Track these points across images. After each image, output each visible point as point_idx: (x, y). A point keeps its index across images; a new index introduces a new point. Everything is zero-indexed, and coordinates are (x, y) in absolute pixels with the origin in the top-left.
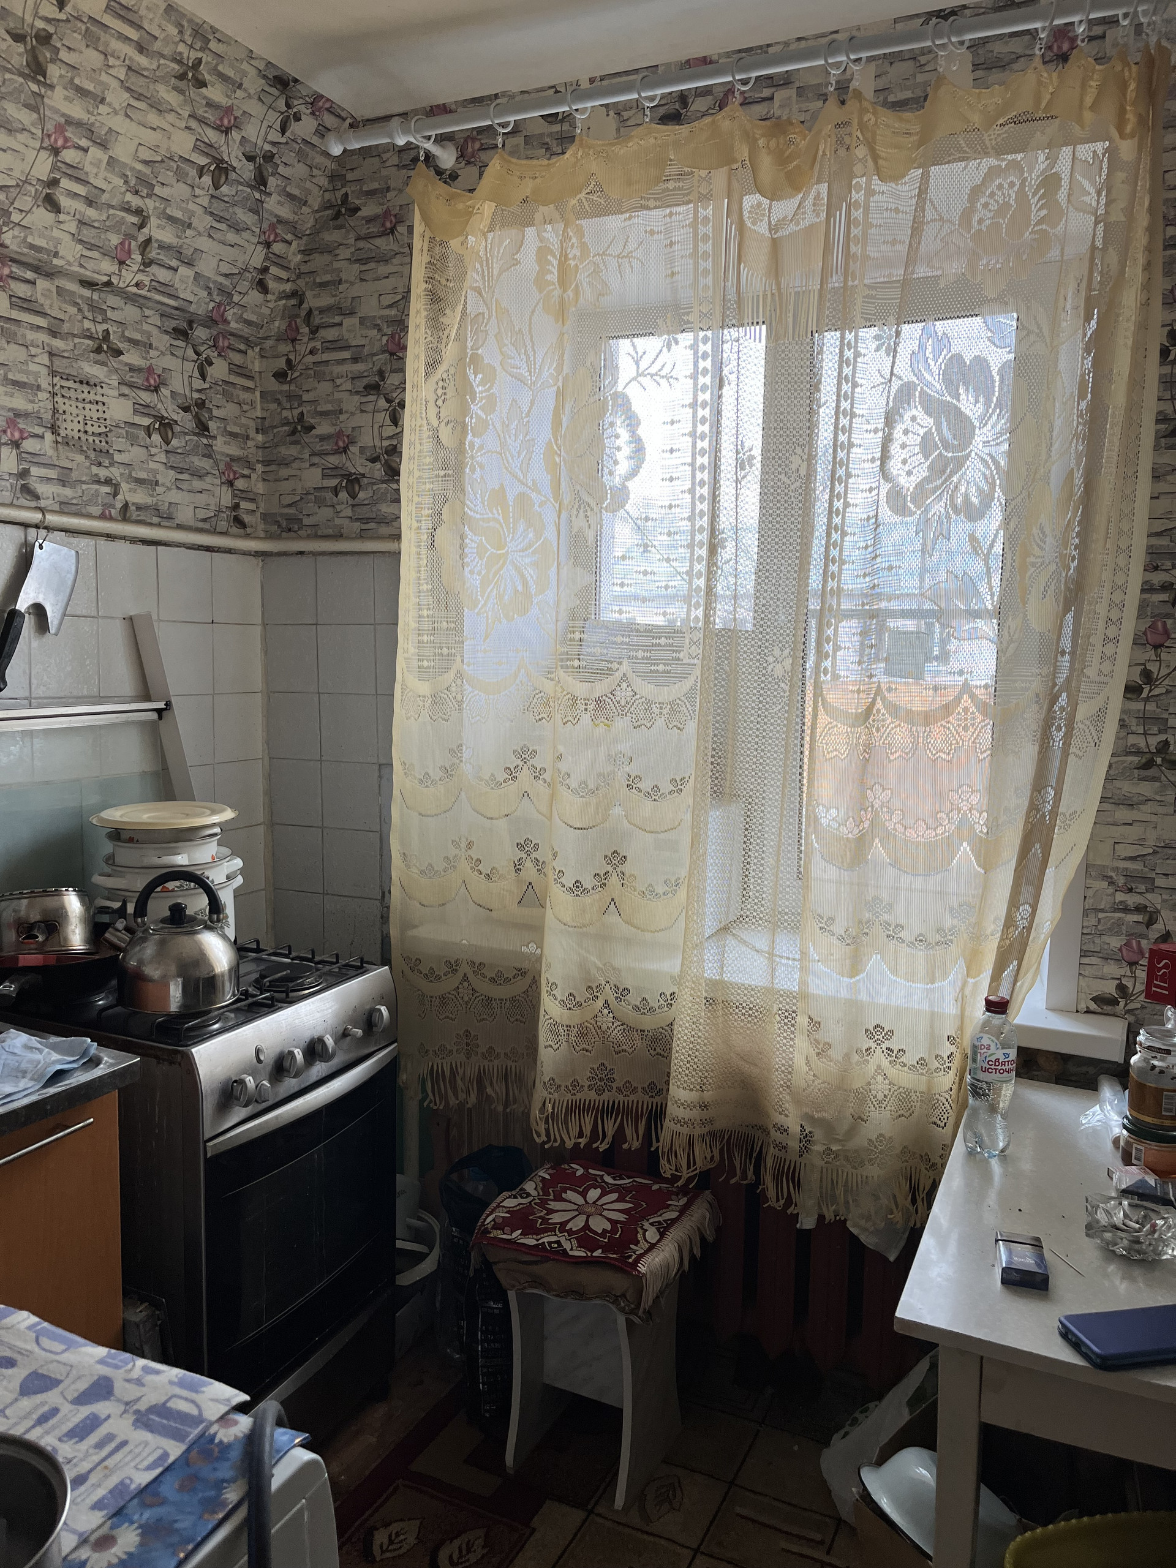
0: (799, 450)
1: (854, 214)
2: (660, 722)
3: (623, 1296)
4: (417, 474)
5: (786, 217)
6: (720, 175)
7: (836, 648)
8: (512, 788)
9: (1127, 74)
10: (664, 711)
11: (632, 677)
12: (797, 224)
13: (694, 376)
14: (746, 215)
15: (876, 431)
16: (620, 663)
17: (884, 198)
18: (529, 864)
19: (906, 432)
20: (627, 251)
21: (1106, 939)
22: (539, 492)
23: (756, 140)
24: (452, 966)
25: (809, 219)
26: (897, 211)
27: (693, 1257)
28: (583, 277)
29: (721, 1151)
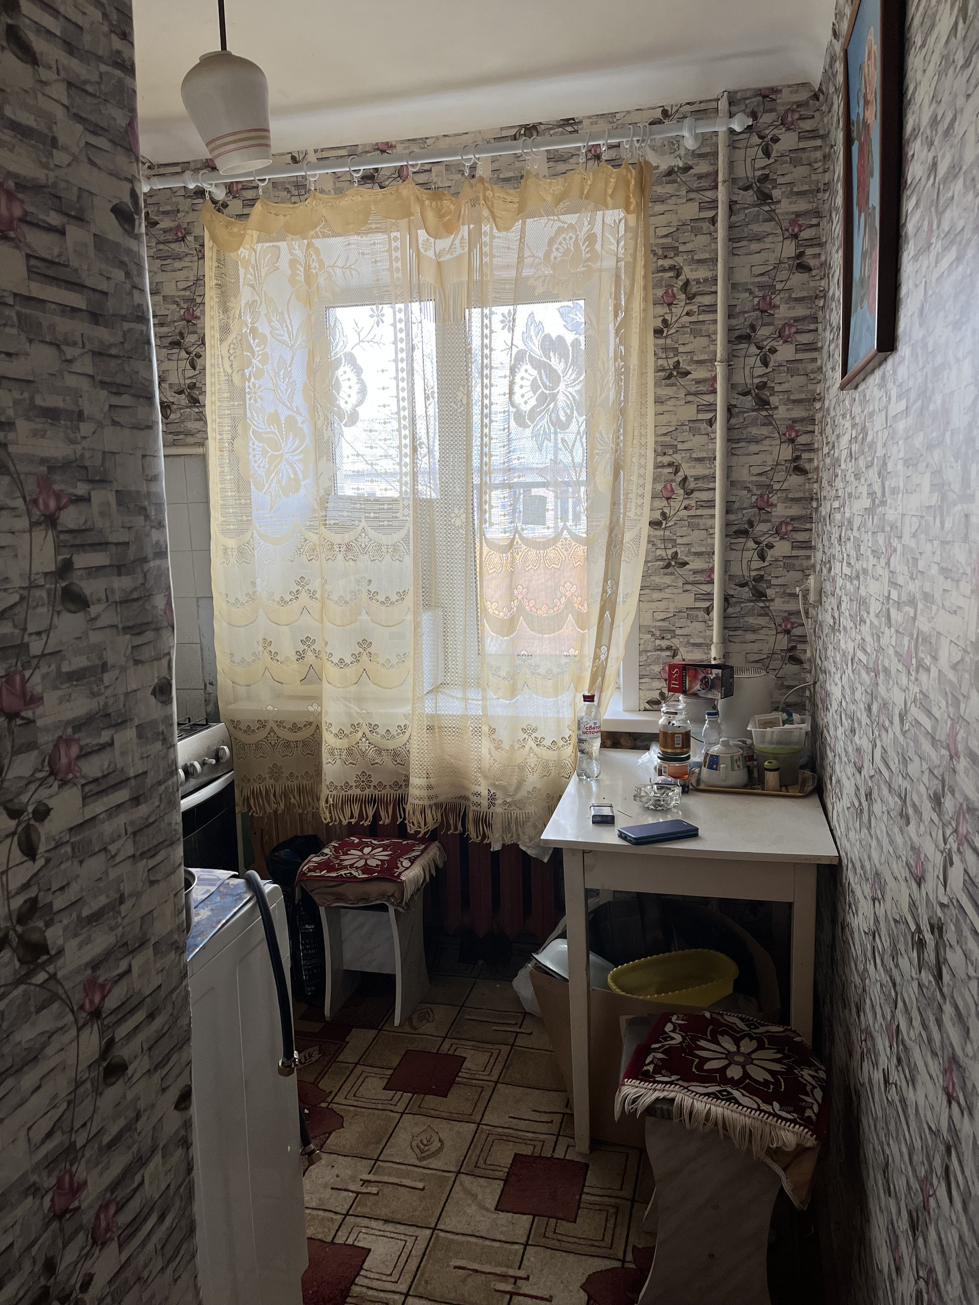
0: (461, 388)
1: (484, 249)
2: (388, 558)
3: (393, 895)
4: (218, 404)
5: (444, 249)
6: (404, 223)
7: (491, 507)
8: (296, 605)
9: (629, 176)
10: (390, 550)
11: (369, 530)
12: (452, 254)
13: (395, 343)
14: (420, 246)
15: (505, 377)
16: (360, 521)
17: (500, 241)
18: (309, 653)
19: (522, 378)
20: (348, 265)
21: (652, 667)
22: (301, 415)
23: (423, 202)
24: (262, 724)
25: (459, 251)
26: (508, 248)
27: (431, 875)
28: (321, 281)
29: (442, 815)
